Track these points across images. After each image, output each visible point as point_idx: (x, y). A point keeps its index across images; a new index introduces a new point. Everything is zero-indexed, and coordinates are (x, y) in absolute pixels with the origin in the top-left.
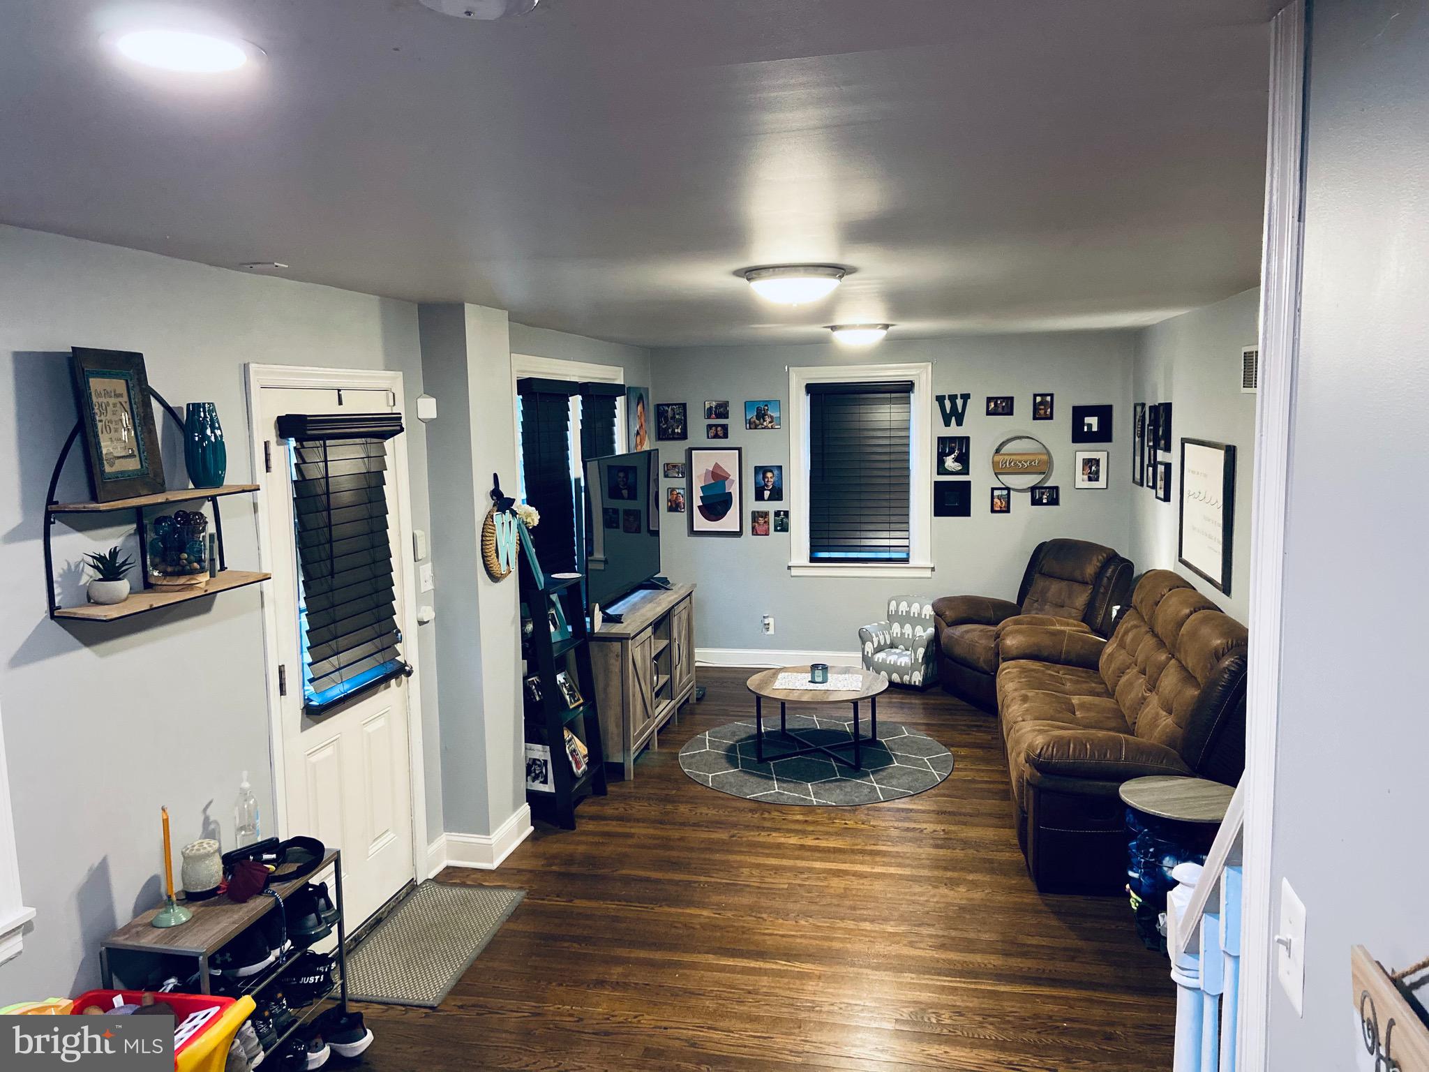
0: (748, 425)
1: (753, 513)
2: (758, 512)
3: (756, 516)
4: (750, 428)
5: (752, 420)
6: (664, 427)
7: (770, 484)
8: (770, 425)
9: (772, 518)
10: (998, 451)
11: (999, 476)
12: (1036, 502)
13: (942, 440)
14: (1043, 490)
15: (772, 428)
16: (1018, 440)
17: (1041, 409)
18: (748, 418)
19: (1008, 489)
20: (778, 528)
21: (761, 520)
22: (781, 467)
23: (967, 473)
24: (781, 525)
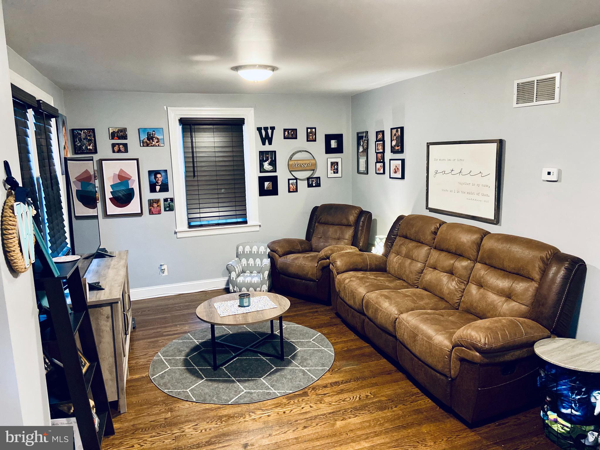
0: (142, 144)
1: (150, 201)
2: (153, 200)
3: (151, 203)
4: (143, 146)
5: (144, 140)
6: (78, 145)
7: (159, 182)
8: (157, 144)
9: (162, 203)
10: (291, 158)
11: (292, 172)
12: (310, 186)
13: (261, 153)
14: (313, 179)
15: (159, 146)
16: (300, 153)
17: (310, 136)
18: (142, 139)
19: (296, 179)
20: (167, 209)
21: (155, 205)
22: (167, 170)
23: (276, 171)
24: (169, 207)
